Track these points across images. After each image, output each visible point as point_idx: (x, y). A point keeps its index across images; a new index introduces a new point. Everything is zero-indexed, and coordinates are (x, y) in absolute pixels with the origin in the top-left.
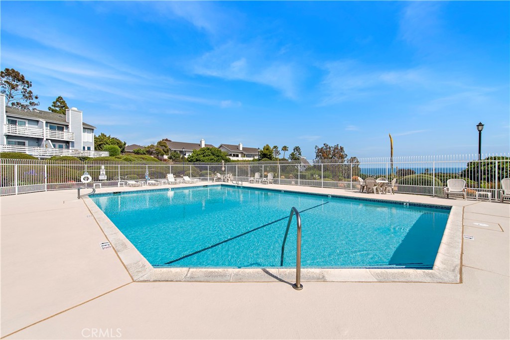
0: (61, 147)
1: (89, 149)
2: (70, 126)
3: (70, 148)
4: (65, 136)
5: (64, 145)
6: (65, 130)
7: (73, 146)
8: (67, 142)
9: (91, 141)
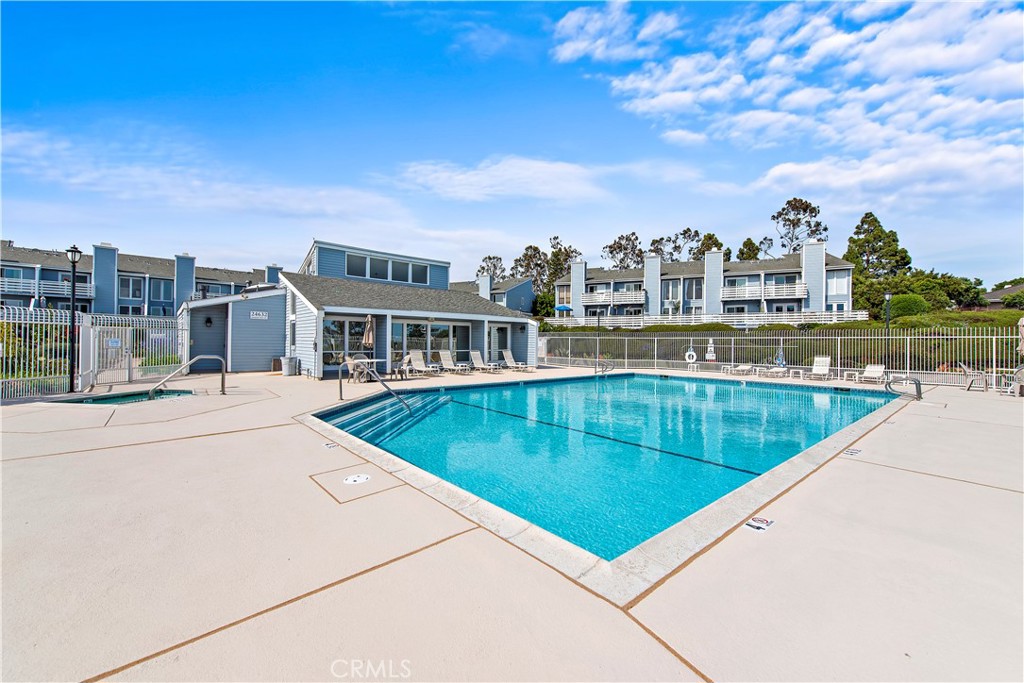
0: (790, 310)
1: (840, 307)
2: (803, 274)
3: (803, 310)
4: (798, 291)
5: (795, 305)
6: (797, 281)
7: (807, 306)
8: (799, 301)
9: (846, 293)
